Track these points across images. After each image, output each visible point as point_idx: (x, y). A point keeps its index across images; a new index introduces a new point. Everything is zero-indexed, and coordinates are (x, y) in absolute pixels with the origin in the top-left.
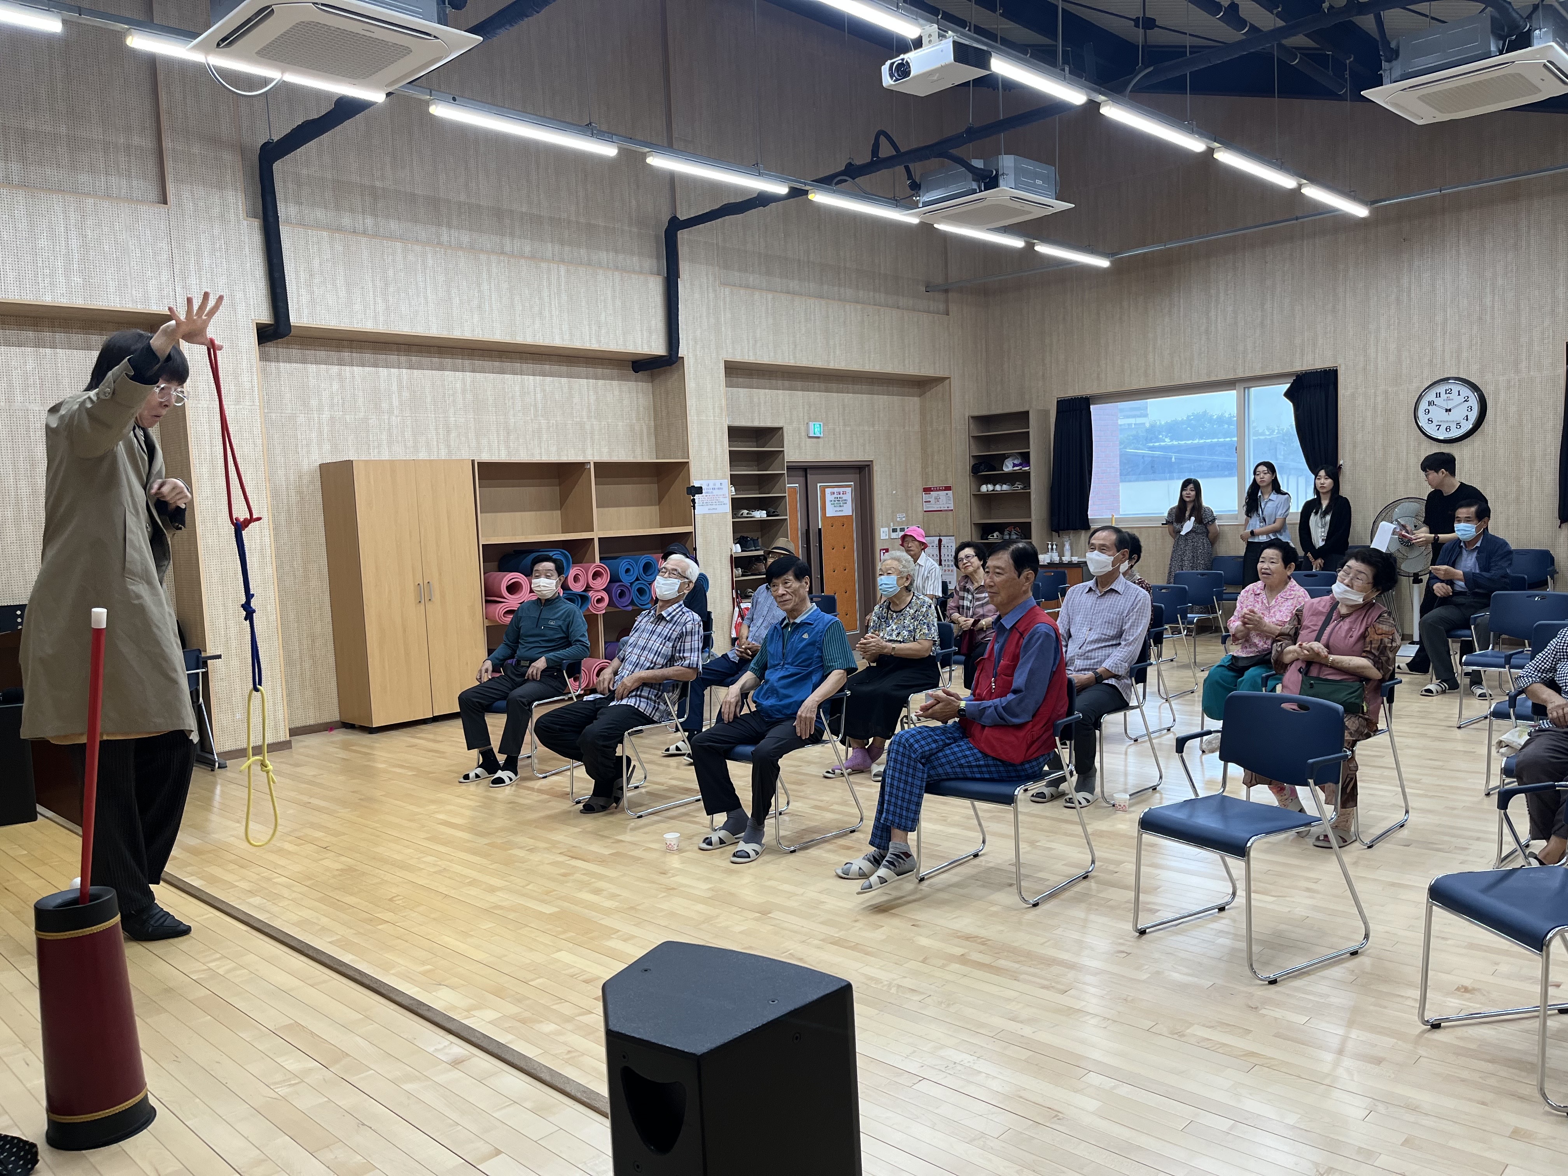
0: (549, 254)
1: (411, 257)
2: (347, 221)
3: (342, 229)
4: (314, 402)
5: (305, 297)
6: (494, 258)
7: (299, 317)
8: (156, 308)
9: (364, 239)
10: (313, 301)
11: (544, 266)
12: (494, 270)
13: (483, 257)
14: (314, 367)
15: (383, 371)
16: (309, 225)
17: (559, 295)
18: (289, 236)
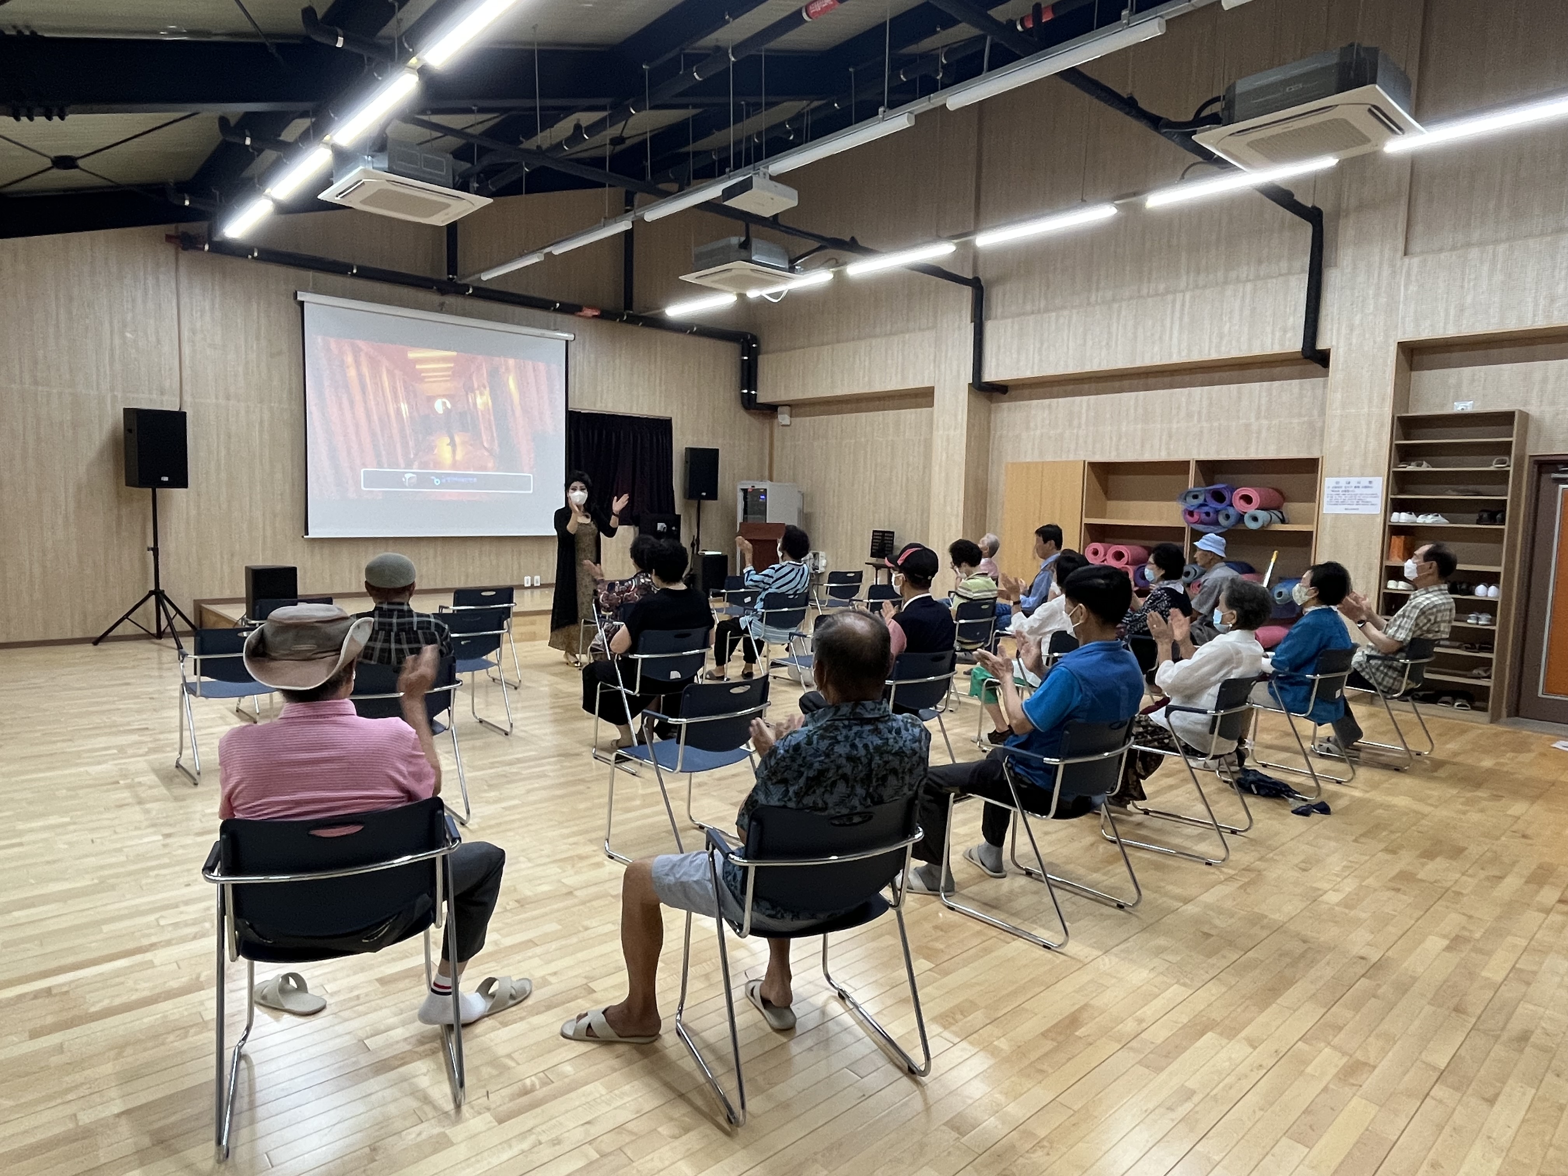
0: (1183, 285)
1: (1061, 320)
2: (1028, 307)
3: (1024, 314)
4: (1032, 425)
5: (994, 364)
6: (1124, 304)
7: (990, 375)
8: (927, 384)
9: (1033, 316)
10: (998, 365)
11: (1170, 297)
12: (1123, 313)
13: (1116, 306)
14: (1035, 402)
15: (1078, 399)
16: (1004, 317)
17: (1181, 319)
18: (990, 327)
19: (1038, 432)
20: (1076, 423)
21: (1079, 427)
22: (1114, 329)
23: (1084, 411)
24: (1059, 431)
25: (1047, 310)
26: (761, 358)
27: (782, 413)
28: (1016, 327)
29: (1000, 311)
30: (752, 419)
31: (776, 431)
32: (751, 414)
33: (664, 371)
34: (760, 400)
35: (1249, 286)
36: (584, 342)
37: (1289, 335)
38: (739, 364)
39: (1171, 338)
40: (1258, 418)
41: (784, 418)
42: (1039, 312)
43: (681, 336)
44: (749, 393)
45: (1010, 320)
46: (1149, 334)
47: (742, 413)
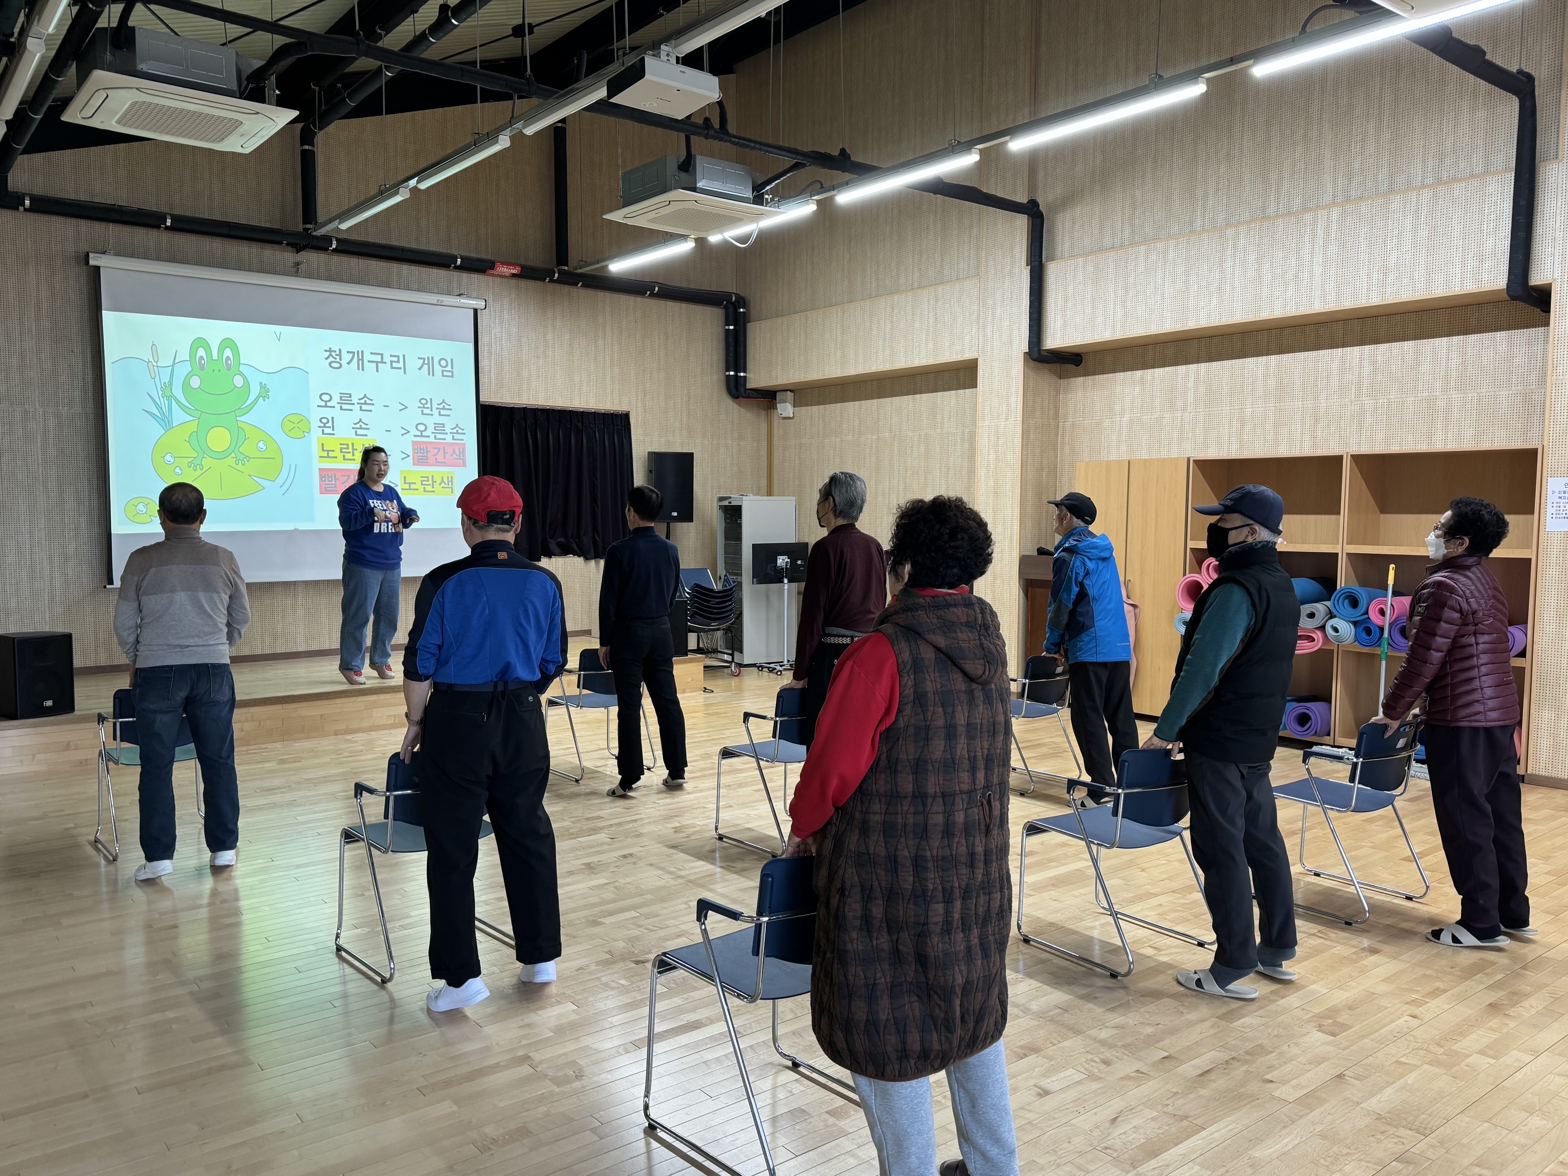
1: (1154, 257)
2: (1107, 241)
3: (1101, 250)
4: (1118, 408)
5: (1059, 322)
6: (1243, 229)
7: (1053, 340)
8: (968, 356)
9: (1111, 254)
10: (1065, 325)
11: (1308, 217)
12: (1242, 242)
13: (1230, 232)
14: (1120, 376)
15: (1182, 369)
16: (1072, 256)
17: (1325, 246)
18: (1053, 272)
19: (1126, 419)
20: (1179, 403)
21: (1184, 409)
22: (1228, 264)
23: (1191, 384)
24: (1157, 415)
25: (1132, 244)
26: (750, 327)
27: (784, 401)
28: (1090, 268)
29: (1066, 247)
30: (743, 410)
31: (775, 424)
32: (739, 404)
33: (616, 348)
34: (750, 385)
35: (1426, 194)
36: (502, 312)
37: (1488, 264)
38: (722, 336)
39: (1311, 277)
40: (1445, 389)
41: (785, 408)
42: (1122, 246)
43: (639, 299)
44: (736, 376)
45: (1080, 260)
46: (1279, 271)
47: (729, 402)
